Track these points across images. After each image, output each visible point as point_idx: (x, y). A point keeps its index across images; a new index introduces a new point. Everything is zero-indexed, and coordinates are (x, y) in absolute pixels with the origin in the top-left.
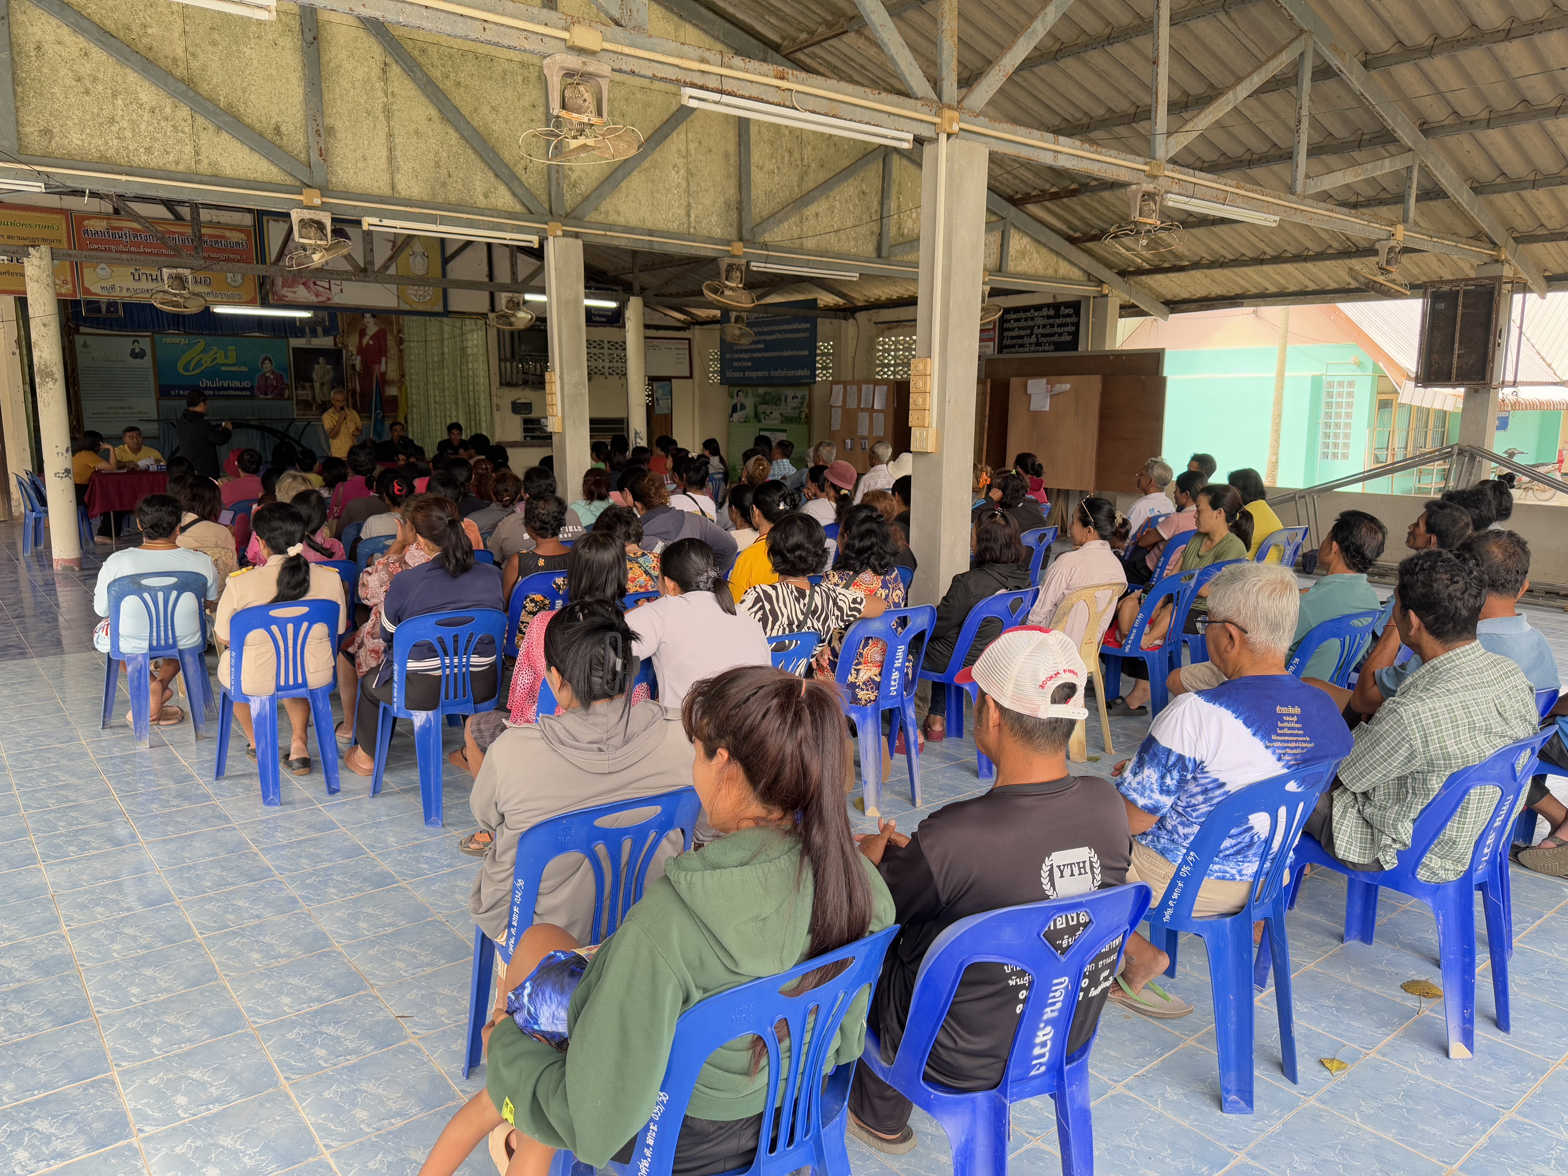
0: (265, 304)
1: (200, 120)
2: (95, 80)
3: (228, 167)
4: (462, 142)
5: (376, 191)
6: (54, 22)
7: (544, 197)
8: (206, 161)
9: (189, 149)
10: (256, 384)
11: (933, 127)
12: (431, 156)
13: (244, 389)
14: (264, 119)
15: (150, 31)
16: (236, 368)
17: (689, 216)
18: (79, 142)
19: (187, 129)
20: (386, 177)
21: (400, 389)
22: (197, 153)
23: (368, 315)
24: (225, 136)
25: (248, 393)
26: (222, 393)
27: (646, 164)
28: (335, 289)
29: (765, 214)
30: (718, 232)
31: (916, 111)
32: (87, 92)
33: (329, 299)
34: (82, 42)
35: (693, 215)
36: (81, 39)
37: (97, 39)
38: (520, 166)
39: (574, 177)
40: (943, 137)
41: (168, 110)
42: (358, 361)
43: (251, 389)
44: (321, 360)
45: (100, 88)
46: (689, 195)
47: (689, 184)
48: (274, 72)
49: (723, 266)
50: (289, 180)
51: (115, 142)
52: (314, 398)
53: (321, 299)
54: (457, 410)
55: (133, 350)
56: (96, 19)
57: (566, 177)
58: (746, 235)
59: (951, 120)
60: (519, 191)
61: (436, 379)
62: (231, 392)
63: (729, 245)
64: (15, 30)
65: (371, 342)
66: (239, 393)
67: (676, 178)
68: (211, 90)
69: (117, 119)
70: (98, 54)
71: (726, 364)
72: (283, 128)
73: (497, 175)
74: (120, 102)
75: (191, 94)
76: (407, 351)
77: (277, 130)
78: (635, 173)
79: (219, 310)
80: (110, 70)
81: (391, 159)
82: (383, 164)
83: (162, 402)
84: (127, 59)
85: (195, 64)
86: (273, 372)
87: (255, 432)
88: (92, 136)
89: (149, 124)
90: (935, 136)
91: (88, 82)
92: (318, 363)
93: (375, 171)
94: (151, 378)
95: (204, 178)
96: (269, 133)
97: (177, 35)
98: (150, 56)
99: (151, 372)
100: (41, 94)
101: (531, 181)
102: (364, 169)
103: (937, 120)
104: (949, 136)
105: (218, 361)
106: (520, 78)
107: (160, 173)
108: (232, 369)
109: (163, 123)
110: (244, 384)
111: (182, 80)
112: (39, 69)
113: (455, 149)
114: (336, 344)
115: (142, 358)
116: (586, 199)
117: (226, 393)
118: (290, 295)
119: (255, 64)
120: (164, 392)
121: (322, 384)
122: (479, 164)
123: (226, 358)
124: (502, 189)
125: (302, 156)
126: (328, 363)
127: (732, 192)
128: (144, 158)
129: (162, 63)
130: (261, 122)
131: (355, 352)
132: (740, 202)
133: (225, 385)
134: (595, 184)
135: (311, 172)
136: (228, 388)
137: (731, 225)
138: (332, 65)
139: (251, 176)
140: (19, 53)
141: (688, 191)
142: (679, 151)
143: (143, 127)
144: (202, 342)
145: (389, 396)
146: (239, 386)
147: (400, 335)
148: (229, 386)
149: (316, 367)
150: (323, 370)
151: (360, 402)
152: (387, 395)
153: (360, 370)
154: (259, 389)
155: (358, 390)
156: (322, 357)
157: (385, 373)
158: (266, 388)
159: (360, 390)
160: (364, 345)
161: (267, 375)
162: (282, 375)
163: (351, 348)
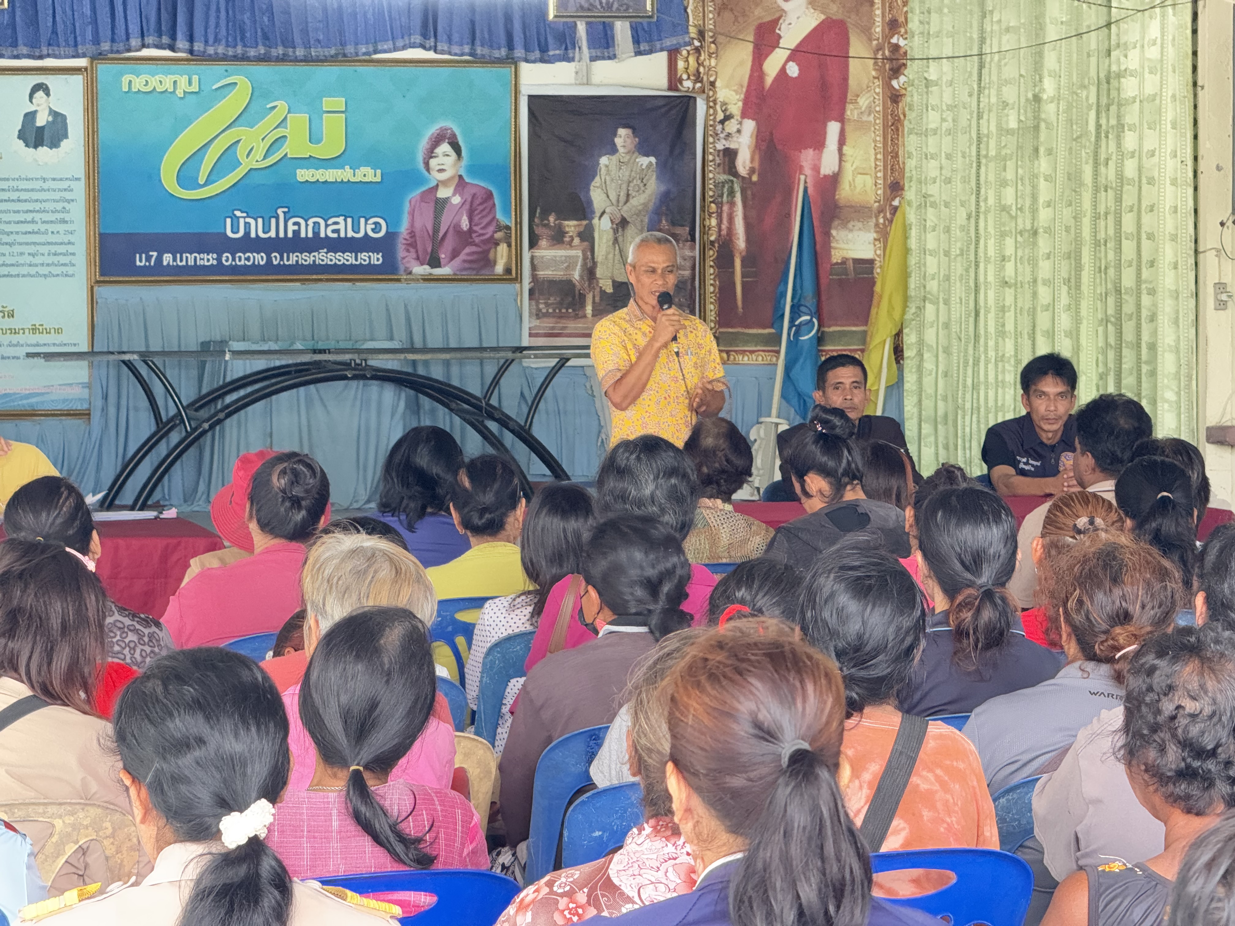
10: (403, 228)
13: (365, 244)
16: (344, 174)
21: (883, 235)
25: (376, 259)
42: (744, 138)
43: (385, 244)
44: (622, 136)
52: (590, 273)
54: (1074, 308)
55: (30, 117)
61: (1009, 196)
65: (793, 70)
76: (913, 97)
83: (105, 292)
86: (460, 185)
92: (613, 150)
94: (78, 213)
99: (79, 190)
105: (289, 149)
108: (330, 175)
110: (366, 228)
114: (674, 81)
115: (54, 144)
120: (114, 258)
121: (622, 224)
126: (644, 149)
131: (736, 108)
133: (307, 232)
136: (315, 243)
144: (241, 84)
145: (844, 262)
146: (350, 234)
147: (894, 40)
148: (316, 234)
149: (604, 160)
150: (625, 173)
151: (744, 284)
152: (836, 256)
153: (752, 171)
154: (412, 244)
155: (741, 243)
156: (625, 126)
157: (834, 180)
158: (437, 241)
159: (748, 240)
160: (769, 80)
161: (442, 193)
162: (490, 195)
163: (722, 94)
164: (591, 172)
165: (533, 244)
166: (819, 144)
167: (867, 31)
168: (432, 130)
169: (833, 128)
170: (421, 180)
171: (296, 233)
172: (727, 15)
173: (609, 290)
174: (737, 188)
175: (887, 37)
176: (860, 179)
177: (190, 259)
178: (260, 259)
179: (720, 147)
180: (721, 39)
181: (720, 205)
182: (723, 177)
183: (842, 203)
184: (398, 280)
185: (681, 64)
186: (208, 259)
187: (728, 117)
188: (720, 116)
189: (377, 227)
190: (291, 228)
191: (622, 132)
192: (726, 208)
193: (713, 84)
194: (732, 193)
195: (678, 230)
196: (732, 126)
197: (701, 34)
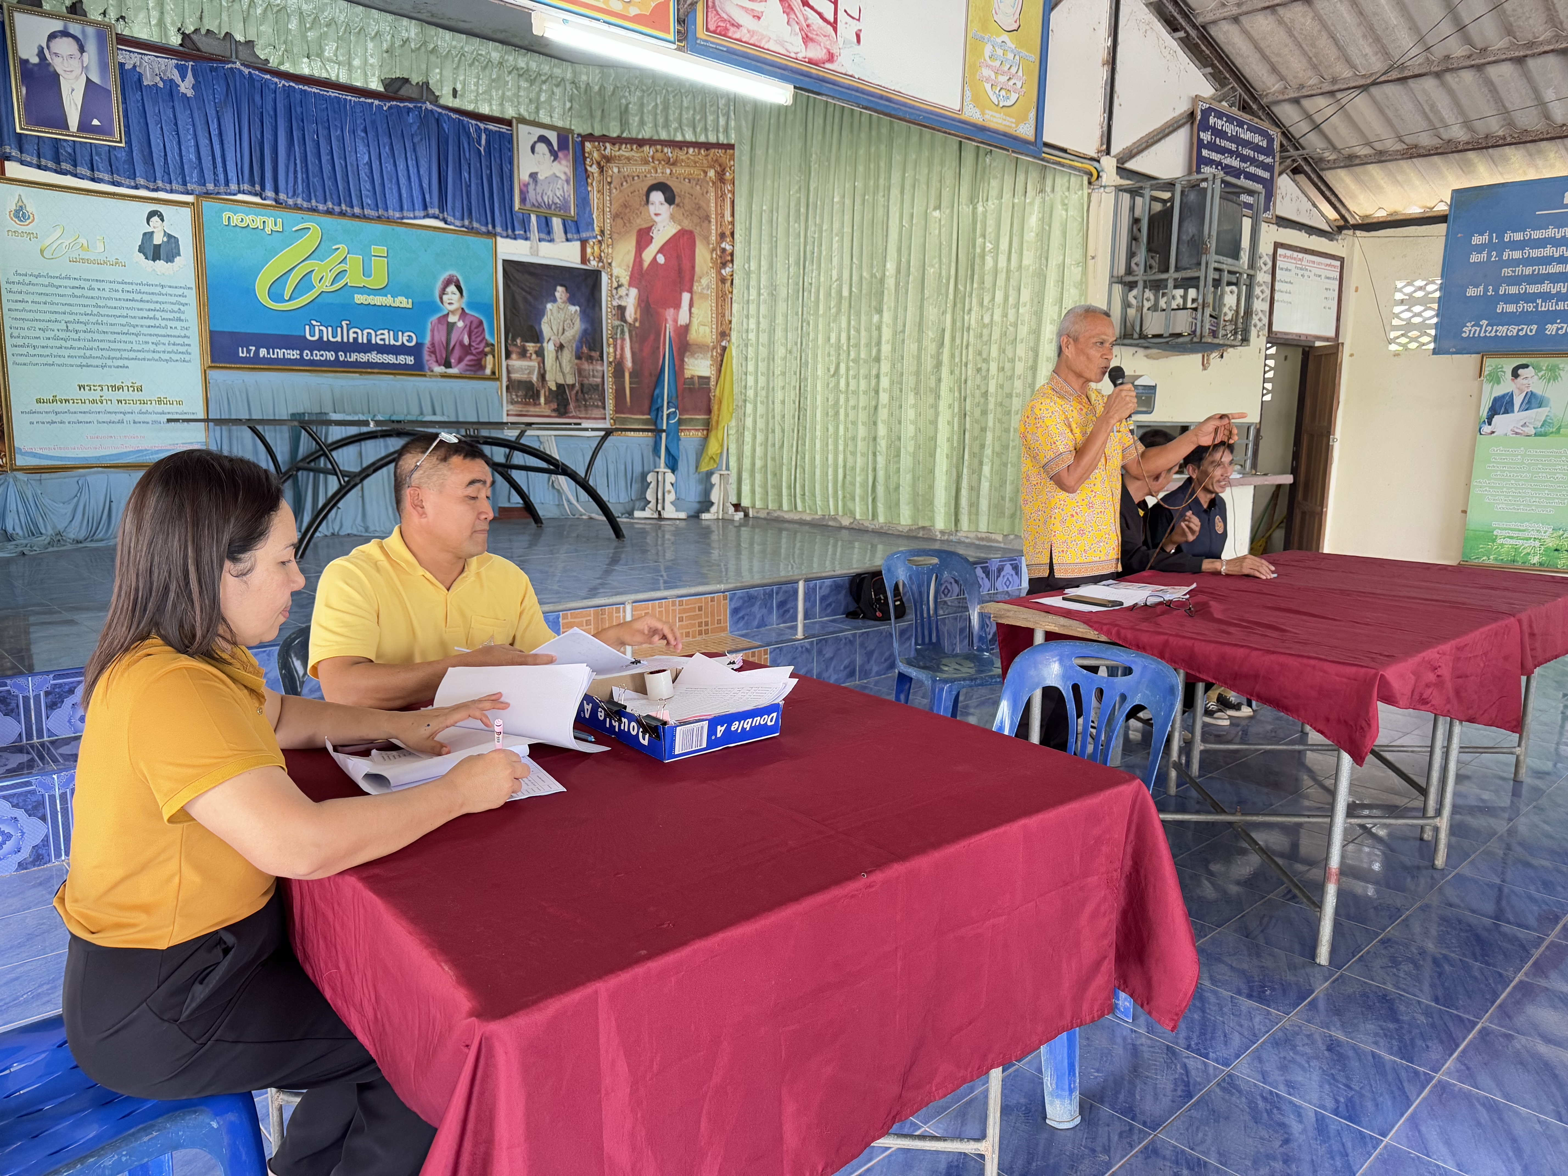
10: (427, 341)
13: (402, 350)
16: (387, 301)
21: (716, 362)
25: (410, 360)
26: (354, 357)
42: (630, 299)
43: (416, 351)
44: (560, 292)
52: (542, 376)
55: (148, 236)
62: (374, 357)
65: (661, 259)
66: (390, 359)
83: (216, 375)
86: (463, 315)
92: (555, 300)
94: (191, 312)
99: (192, 297)
105: (349, 279)
108: (378, 300)
110: (402, 339)
114: (586, 260)
115: (170, 259)
117: (363, 357)
120: (221, 349)
121: (561, 347)
123: (366, 273)
126: (572, 301)
131: (625, 280)
133: (363, 339)
136: (368, 347)
144: (313, 229)
145: (692, 377)
146: (392, 342)
147: (723, 245)
148: (369, 341)
149: (549, 306)
150: (562, 315)
151: (631, 389)
152: (688, 374)
153: (635, 320)
154: (433, 352)
155: (629, 363)
156: (562, 285)
157: (686, 328)
158: (449, 352)
159: (633, 362)
160: (646, 264)
161: (452, 319)
162: (481, 323)
163: (616, 271)
164: (541, 313)
165: (508, 356)
166: (677, 306)
167: (707, 238)
168: (445, 276)
169: (686, 297)
170: (437, 309)
171: (355, 339)
172: (619, 221)
173: (554, 388)
174: (626, 330)
175: (719, 243)
176: (702, 329)
177: (280, 353)
178: (330, 356)
179: (615, 303)
180: (615, 236)
181: (615, 340)
182: (617, 323)
183: (691, 342)
184: (425, 376)
185: (589, 250)
186: (293, 354)
187: (620, 286)
188: (615, 285)
189: (410, 339)
190: (352, 336)
191: (559, 288)
192: (619, 342)
193: (610, 264)
194: (623, 332)
195: (593, 354)
196: (622, 291)
197: (602, 232)
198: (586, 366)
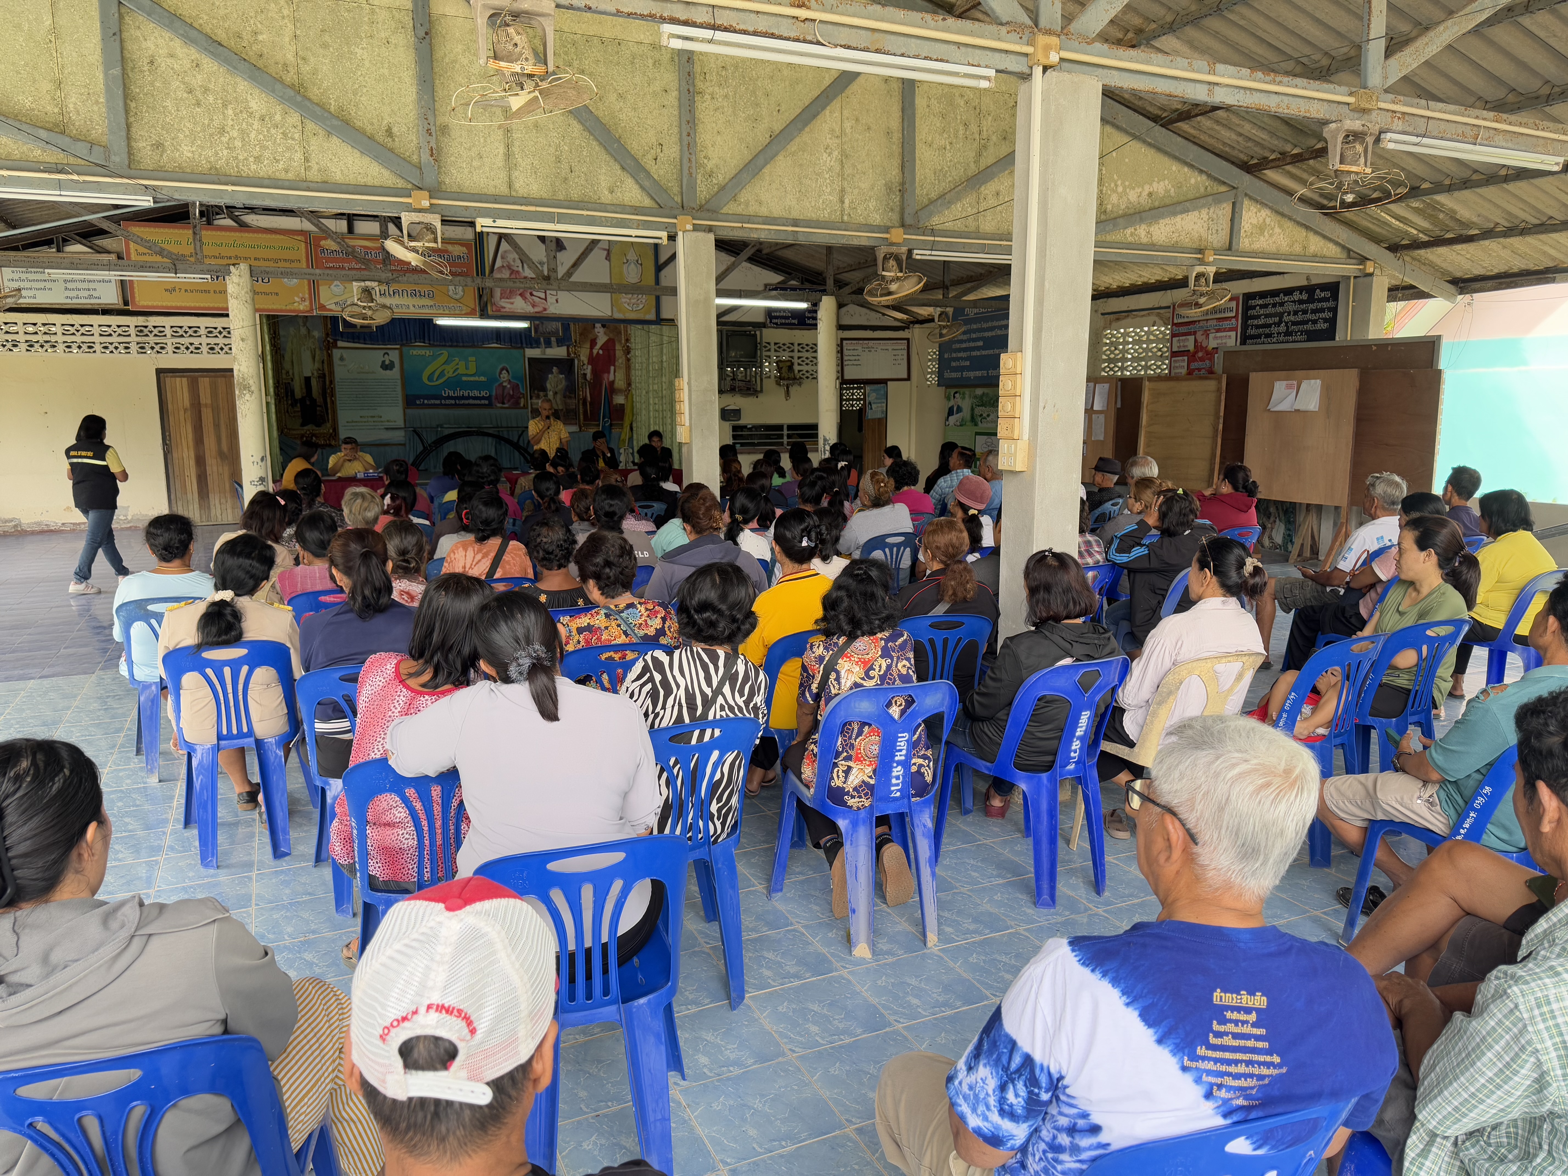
0: (484, 315)
1: (310, 126)
2: (206, 90)
3: (339, 173)
4: (586, 133)
5: (491, 191)
6: (167, 35)
7: (676, 189)
8: (316, 167)
9: (298, 156)
10: (494, 393)
11: (1024, 59)
12: (552, 150)
13: (483, 398)
14: (375, 121)
15: (260, 38)
16: (476, 378)
17: (842, 202)
18: (190, 155)
19: (297, 136)
20: (503, 175)
21: (626, 397)
22: (307, 160)
23: (598, 325)
24: (335, 140)
25: (487, 402)
26: (462, 402)
27: (793, 147)
28: (551, 299)
29: (933, 195)
30: (876, 219)
31: (999, 39)
32: (198, 104)
33: (545, 309)
34: (194, 53)
35: (847, 201)
36: (193, 51)
37: (206, 49)
38: (650, 157)
39: (710, 165)
40: (1038, 71)
41: (278, 117)
42: (588, 371)
43: (489, 398)
44: (555, 369)
45: (211, 99)
46: (843, 179)
47: (843, 167)
48: (386, 72)
49: (880, 256)
50: (401, 184)
51: (225, 152)
53: (537, 309)
55: (384, 361)
56: (208, 29)
57: (703, 166)
58: (909, 221)
59: (1047, 48)
60: (646, 184)
62: (471, 402)
63: (887, 232)
64: (129, 45)
65: (601, 352)
66: (478, 402)
67: (828, 161)
68: (322, 94)
69: (227, 129)
70: (209, 64)
71: (943, 364)
72: (395, 130)
73: (623, 168)
74: (230, 112)
75: (299, 99)
76: (632, 360)
77: (389, 132)
78: (780, 157)
79: (442, 322)
80: (221, 80)
81: (508, 156)
82: (500, 161)
83: (409, 411)
84: (235, 68)
85: (306, 69)
86: (510, 382)
87: (490, 439)
88: (202, 148)
89: (259, 132)
90: (1027, 71)
91: (198, 94)
92: (552, 373)
93: (491, 169)
94: (399, 389)
95: (311, 185)
96: (381, 137)
97: (287, 39)
98: (260, 64)
99: (399, 382)
100: (154, 108)
101: (662, 172)
102: (479, 168)
103: (1029, 50)
104: (1045, 69)
105: (460, 371)
106: (650, 61)
107: (266, 182)
108: (472, 379)
109: (273, 131)
110: (483, 394)
111: (292, 86)
112: (152, 84)
113: (577, 142)
114: (568, 354)
115: (391, 369)
116: (722, 188)
117: (467, 402)
118: (508, 306)
119: (367, 63)
120: (410, 401)
121: (555, 393)
122: (604, 156)
123: (467, 368)
124: (629, 182)
125: (415, 157)
126: (561, 373)
127: (894, 173)
128: (253, 167)
129: (272, 70)
130: (372, 124)
131: (586, 362)
132: (903, 184)
133: (466, 395)
134: (734, 172)
135: (422, 173)
136: (468, 398)
137: (892, 210)
138: (447, 60)
139: (362, 181)
140: (133, 69)
141: (842, 176)
142: (832, 131)
143: (253, 135)
144: (445, 353)
146: (478, 395)
148: (469, 395)
149: (550, 376)
150: (556, 379)
151: (590, 410)
152: (614, 403)
153: (591, 379)
154: (496, 398)
155: (589, 398)
156: (555, 366)
157: (613, 382)
158: (503, 397)
159: (591, 398)
160: (595, 354)
161: (504, 384)
162: (518, 385)
163: (582, 358)
165: (531, 398)
166: (609, 372)
168: (501, 367)
169: (612, 368)
171: (463, 395)
177: (432, 402)
178: (453, 402)
185: (570, 350)
186: (438, 402)
190: (461, 393)
197: (575, 344)
198: (568, 401)
